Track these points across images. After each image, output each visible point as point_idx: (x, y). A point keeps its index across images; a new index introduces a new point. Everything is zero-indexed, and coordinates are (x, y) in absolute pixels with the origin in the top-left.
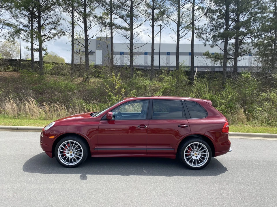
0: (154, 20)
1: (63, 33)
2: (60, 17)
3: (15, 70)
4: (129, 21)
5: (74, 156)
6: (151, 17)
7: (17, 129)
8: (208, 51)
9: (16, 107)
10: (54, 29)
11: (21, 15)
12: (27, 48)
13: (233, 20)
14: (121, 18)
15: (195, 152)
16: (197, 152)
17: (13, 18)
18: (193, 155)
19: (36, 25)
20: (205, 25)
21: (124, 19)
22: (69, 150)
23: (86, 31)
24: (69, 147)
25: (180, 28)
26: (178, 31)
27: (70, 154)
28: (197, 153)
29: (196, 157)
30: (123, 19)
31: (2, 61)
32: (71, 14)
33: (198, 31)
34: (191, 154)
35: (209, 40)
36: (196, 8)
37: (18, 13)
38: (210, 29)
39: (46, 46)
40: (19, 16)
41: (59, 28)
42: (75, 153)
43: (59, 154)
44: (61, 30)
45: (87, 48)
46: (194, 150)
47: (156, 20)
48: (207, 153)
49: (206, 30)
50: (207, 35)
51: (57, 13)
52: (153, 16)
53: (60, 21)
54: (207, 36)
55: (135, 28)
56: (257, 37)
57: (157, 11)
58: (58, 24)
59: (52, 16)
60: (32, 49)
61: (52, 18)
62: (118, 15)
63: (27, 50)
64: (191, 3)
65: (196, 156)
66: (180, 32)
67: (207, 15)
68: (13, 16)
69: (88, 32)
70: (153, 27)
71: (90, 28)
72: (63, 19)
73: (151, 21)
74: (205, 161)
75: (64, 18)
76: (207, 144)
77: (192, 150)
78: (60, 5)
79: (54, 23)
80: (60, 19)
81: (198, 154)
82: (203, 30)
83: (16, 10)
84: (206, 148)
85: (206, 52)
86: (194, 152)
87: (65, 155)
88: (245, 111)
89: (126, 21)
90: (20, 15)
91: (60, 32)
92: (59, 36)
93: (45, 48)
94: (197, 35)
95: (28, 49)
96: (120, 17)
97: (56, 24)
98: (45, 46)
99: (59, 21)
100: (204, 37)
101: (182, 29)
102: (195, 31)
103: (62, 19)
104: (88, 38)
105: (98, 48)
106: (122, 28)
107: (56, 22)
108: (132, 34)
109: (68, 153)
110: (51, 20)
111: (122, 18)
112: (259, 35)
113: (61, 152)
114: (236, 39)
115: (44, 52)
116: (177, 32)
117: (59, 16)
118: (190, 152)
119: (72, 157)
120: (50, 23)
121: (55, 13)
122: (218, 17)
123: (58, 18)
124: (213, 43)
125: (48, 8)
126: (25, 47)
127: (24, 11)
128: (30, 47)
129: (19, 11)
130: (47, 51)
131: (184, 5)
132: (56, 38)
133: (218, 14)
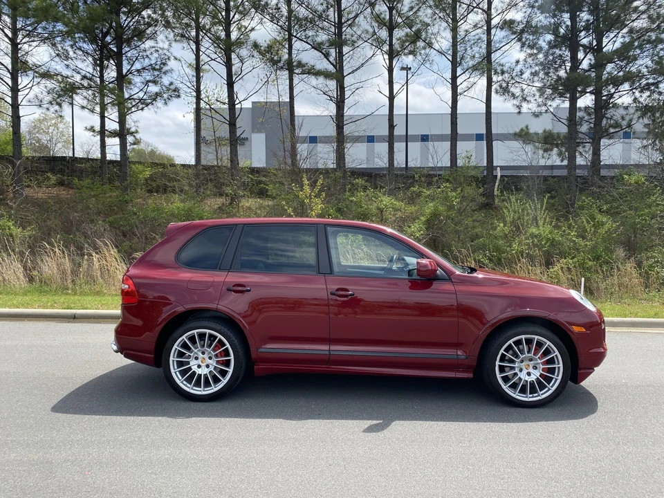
0: (392, 54)
1: (176, 93)
2: (168, 54)
3: (61, 184)
6: (386, 48)
7: (75, 318)
8: (527, 127)
9: (68, 265)
10: (155, 82)
11: (78, 52)
12: (92, 129)
13: (588, 49)
14: (315, 49)
17: (57, 59)
20: (518, 62)
21: (323, 51)
23: (230, 85)
25: (459, 71)
26: (454, 78)
30: (321, 52)
31: (32, 162)
32: (194, 47)
33: (500, 78)
35: (528, 99)
37: (69, 49)
38: (531, 73)
39: (135, 122)
40: (71, 53)
41: (166, 80)
44: (171, 84)
45: (235, 125)
47: (398, 54)
49: (521, 75)
50: (525, 87)
51: (161, 45)
52: (391, 45)
53: (168, 63)
54: (523, 90)
55: (349, 74)
56: (648, 89)
57: (399, 33)
58: (163, 70)
59: (148, 53)
60: (103, 132)
61: (150, 56)
62: (307, 43)
63: (92, 133)
64: (484, 10)
66: (459, 81)
67: (524, 40)
68: (58, 55)
69: (236, 87)
70: (390, 70)
71: (240, 76)
72: (176, 59)
73: (386, 57)
75: (178, 56)
78: (168, 25)
79: (154, 69)
80: (169, 59)
82: (514, 74)
83: (63, 40)
85: (522, 130)
89: (327, 56)
90: (75, 53)
91: (168, 89)
92: (165, 100)
93: (133, 130)
94: (498, 88)
95: (94, 131)
96: (313, 47)
97: (160, 70)
98: (133, 124)
99: (164, 64)
100: (517, 91)
101: (464, 73)
102: (495, 78)
103: (172, 58)
104: (237, 102)
105: (256, 128)
106: (318, 73)
107: (158, 67)
108: (341, 88)
110: (147, 62)
111: (318, 50)
112: (653, 84)
114: (598, 93)
115: (130, 139)
116: (450, 81)
117: (165, 51)
120: (144, 69)
121: (156, 45)
122: (549, 43)
123: (163, 56)
124: (539, 106)
125: (140, 35)
126: (86, 128)
127: (85, 42)
128: (98, 128)
129: (71, 43)
130: (138, 136)
131: (467, 16)
132: (159, 103)
133: (549, 37)
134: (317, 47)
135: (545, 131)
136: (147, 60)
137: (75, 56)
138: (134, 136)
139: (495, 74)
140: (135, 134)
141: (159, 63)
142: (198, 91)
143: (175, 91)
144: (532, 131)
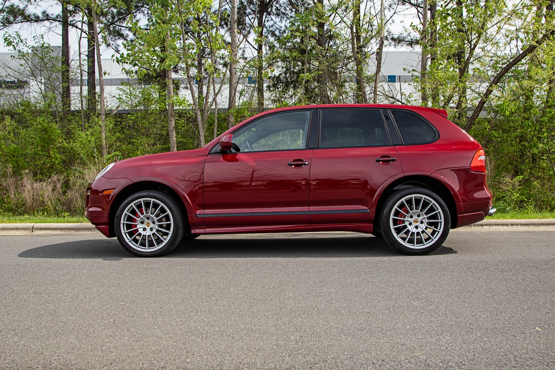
15: (415, 217)
16: (419, 216)
18: (410, 224)
28: (420, 219)
29: (417, 227)
34: (406, 219)
65: (416, 224)
77: (408, 213)
81: (422, 222)
86: (411, 217)
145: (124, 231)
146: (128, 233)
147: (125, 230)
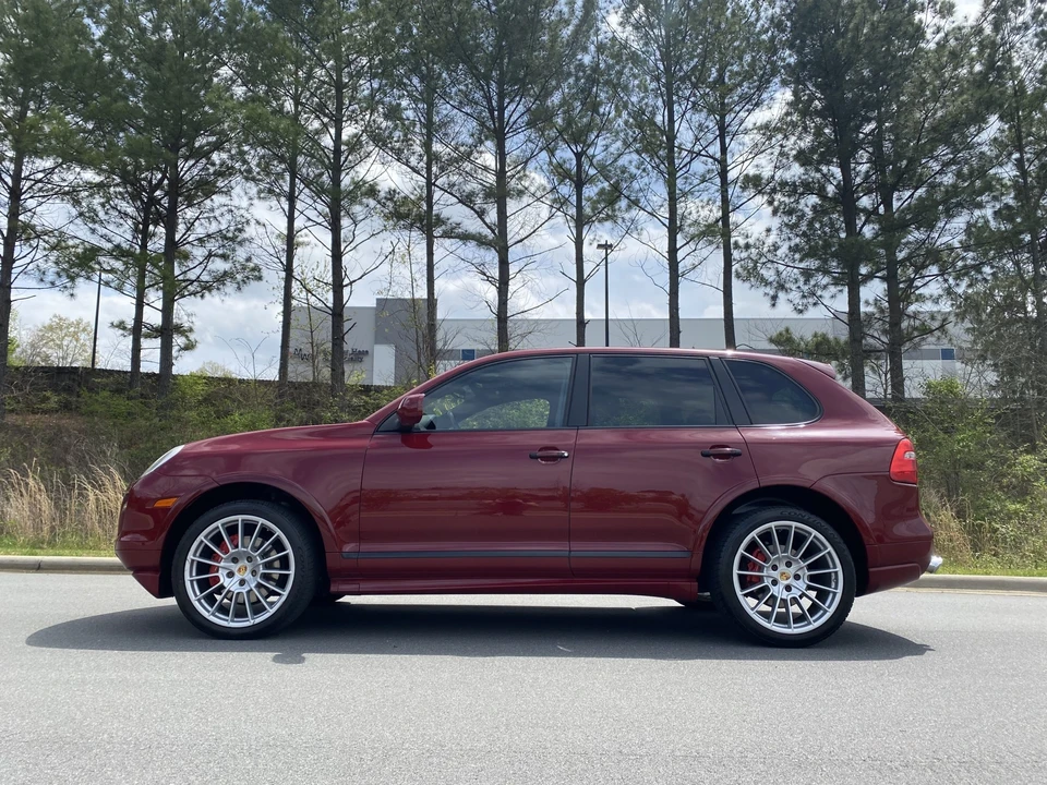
0: (581, 222)
1: (256, 274)
2: (246, 215)
3: (66, 407)
4: (492, 216)
5: (253, 586)
6: (573, 211)
7: (39, 568)
8: (787, 330)
9: (46, 504)
10: (224, 257)
11: (111, 212)
12: (121, 325)
13: (871, 214)
14: (464, 204)
15: (782, 567)
16: (789, 565)
17: (79, 221)
18: (775, 582)
19: (157, 244)
20: (769, 230)
21: (476, 207)
22: (235, 560)
23: (337, 256)
24: (237, 547)
25: (680, 241)
26: (673, 250)
27: (238, 577)
28: (792, 571)
29: (788, 588)
30: (472, 208)
31: (24, 375)
32: (286, 207)
33: (744, 255)
34: (765, 574)
35: (787, 286)
36: (732, 175)
37: (99, 208)
38: (790, 247)
39: (188, 315)
40: (101, 214)
41: (241, 254)
42: (262, 570)
43: (191, 576)
44: (249, 259)
45: (341, 315)
46: (778, 559)
47: (589, 221)
48: (835, 567)
49: (775, 250)
50: (781, 268)
51: (236, 202)
52: (579, 207)
53: (247, 228)
54: (778, 273)
55: (516, 243)
56: (966, 274)
57: (590, 191)
58: (239, 239)
59: (217, 213)
60: (137, 330)
61: (219, 219)
62: (452, 194)
63: (121, 332)
64: (715, 159)
65: (787, 582)
66: (680, 255)
67: (776, 203)
68: (81, 214)
69: (345, 260)
70: (579, 243)
71: (353, 245)
72: (258, 223)
73: (572, 224)
74: (829, 607)
75: (262, 221)
76: (831, 531)
77: (766, 560)
78: (249, 176)
79: (225, 238)
80: (248, 222)
81: (797, 577)
82: (766, 249)
83: (91, 195)
84: (830, 549)
85: (781, 334)
86: (775, 568)
87: (217, 579)
88: (960, 515)
89: (481, 214)
90: (106, 213)
91: (244, 268)
92: (238, 283)
93: (186, 325)
94: (740, 270)
95: (124, 328)
96: (460, 201)
97: (233, 239)
98: (186, 318)
99: (240, 230)
100: (769, 274)
101: (688, 243)
102: (736, 254)
103: (253, 222)
104: (346, 282)
105: (381, 338)
106: (465, 237)
107: (230, 235)
108: (504, 264)
109: (231, 575)
110: (213, 228)
111: (469, 206)
112: (973, 267)
113: (202, 569)
114: (891, 279)
115: (178, 340)
116: (666, 255)
117: (242, 212)
118: (761, 569)
119: (244, 591)
120: (209, 236)
121: (229, 202)
122: (814, 208)
123: (238, 219)
124: (804, 297)
125: (206, 188)
126: (112, 324)
127: (123, 198)
128: (130, 323)
129: (102, 200)
130: (192, 337)
131: (690, 162)
132: (230, 287)
133: (813, 199)
134: (467, 200)
135: (815, 335)
136: (214, 224)
137: (106, 217)
138: (187, 337)
139: (735, 248)
140: (188, 334)
141: (232, 228)
142: (289, 269)
143: (253, 270)
144: (796, 336)
145: (189, 576)
146: (198, 581)
147: (194, 574)
